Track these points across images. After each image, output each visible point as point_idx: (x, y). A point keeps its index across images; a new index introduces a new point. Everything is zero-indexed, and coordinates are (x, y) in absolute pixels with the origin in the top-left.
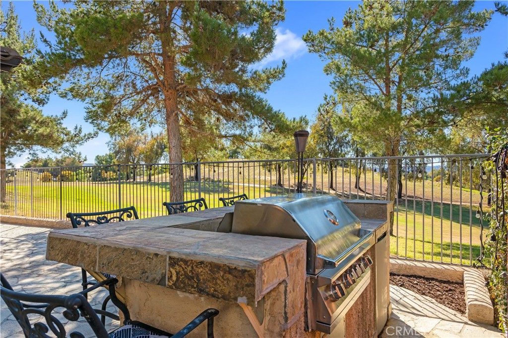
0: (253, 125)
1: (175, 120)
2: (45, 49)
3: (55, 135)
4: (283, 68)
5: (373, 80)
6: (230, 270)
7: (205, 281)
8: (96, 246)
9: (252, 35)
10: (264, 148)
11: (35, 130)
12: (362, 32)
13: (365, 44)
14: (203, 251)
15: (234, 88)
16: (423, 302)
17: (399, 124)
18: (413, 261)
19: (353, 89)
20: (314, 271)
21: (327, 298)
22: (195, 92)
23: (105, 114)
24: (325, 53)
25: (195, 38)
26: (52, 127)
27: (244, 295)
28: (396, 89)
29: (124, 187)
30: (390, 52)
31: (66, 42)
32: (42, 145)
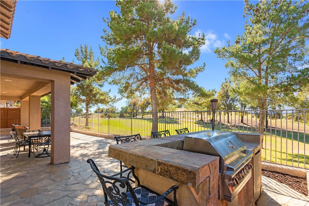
0: (189, 93)
1: (154, 92)
2: (103, 65)
3: (106, 99)
4: (204, 66)
5: (252, 69)
6: (184, 170)
7: (173, 174)
8: (127, 154)
9: (189, 53)
10: (195, 104)
11: (99, 98)
12: (245, 46)
13: (247, 52)
14: (172, 160)
15: (180, 77)
16: (281, 187)
17: (266, 91)
18: (275, 164)
19: (240, 74)
20: (223, 171)
21: (229, 185)
22: (163, 79)
23: (126, 90)
24: (225, 58)
25: (164, 57)
26: (105, 96)
27: (191, 182)
28: (265, 73)
29: (133, 120)
30: (261, 54)
31: (111, 62)
32: (101, 103)
